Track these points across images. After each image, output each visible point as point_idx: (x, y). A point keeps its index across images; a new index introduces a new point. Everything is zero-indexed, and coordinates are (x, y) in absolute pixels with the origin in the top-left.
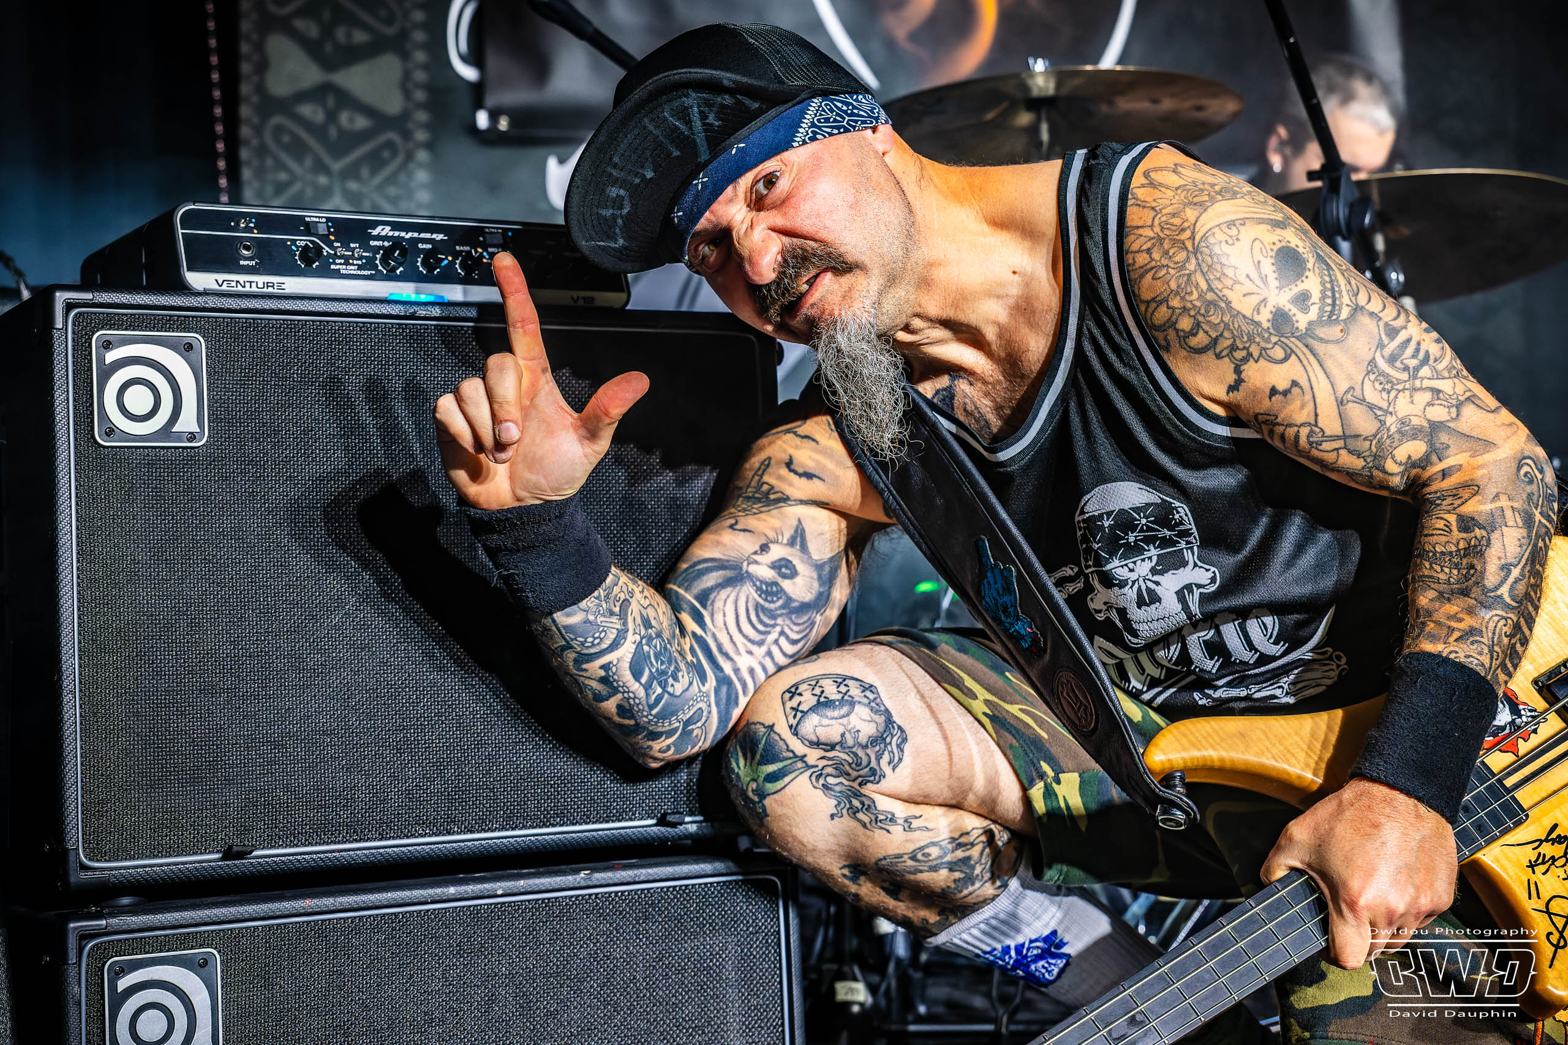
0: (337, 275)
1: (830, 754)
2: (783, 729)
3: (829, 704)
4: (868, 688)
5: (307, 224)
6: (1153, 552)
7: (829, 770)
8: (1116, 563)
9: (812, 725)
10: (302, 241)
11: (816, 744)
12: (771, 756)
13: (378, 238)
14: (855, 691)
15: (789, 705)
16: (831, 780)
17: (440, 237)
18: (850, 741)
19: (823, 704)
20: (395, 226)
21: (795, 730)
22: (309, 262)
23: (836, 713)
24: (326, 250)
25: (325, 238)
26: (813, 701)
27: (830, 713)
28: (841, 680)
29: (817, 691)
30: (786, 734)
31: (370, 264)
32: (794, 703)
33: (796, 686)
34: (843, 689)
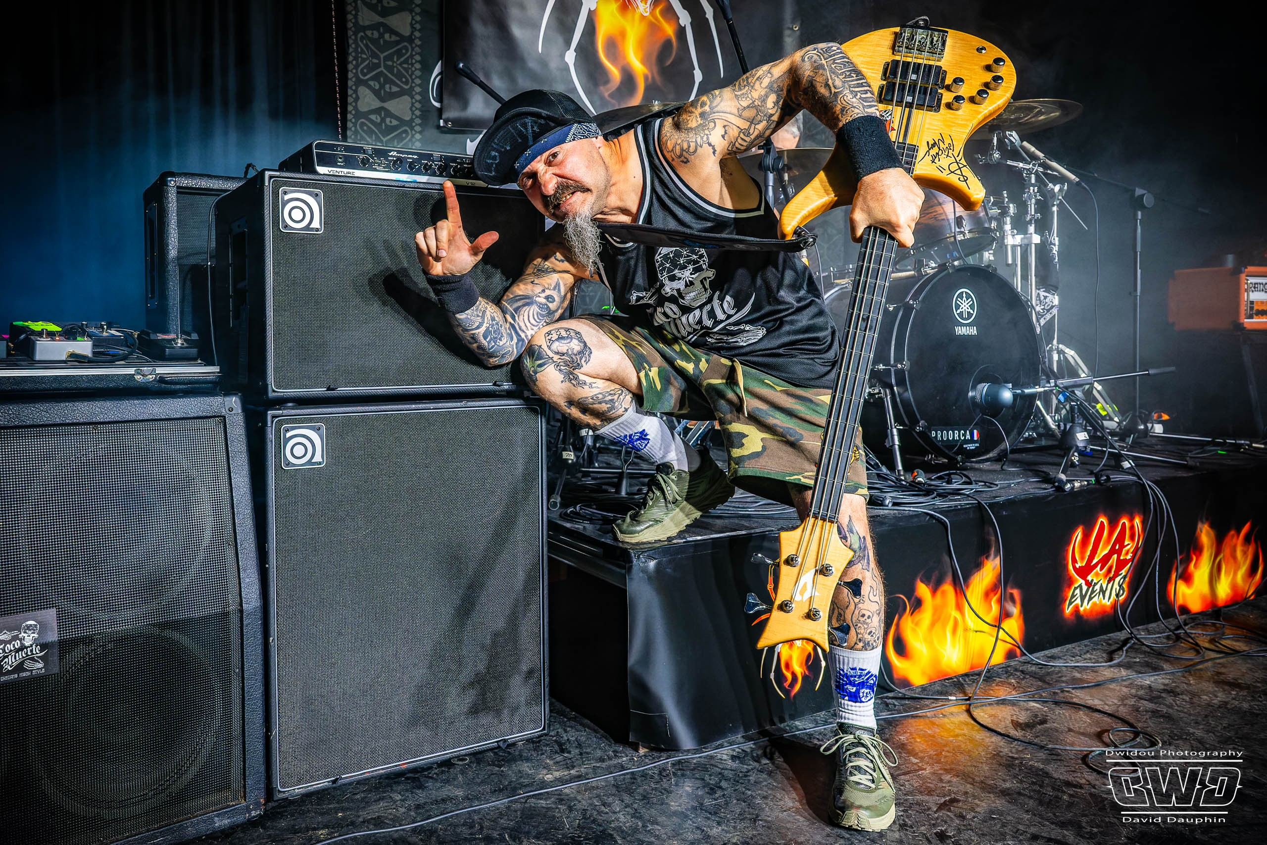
0: (375, 170)
1: (562, 357)
2: (545, 347)
3: (563, 338)
4: (577, 333)
5: (364, 150)
6: (691, 267)
7: (562, 364)
8: (676, 271)
9: (556, 346)
10: (362, 156)
11: (557, 353)
12: (539, 357)
13: (392, 156)
14: (573, 334)
15: (547, 338)
16: (562, 367)
17: (416, 157)
18: (570, 353)
19: (560, 338)
20: (398, 152)
21: (549, 347)
22: (364, 165)
23: (565, 342)
24: (371, 160)
25: (371, 156)
26: (557, 337)
27: (563, 342)
28: (567, 330)
29: (558, 333)
30: (546, 349)
31: (388, 166)
32: (549, 337)
33: (550, 331)
34: (568, 333)
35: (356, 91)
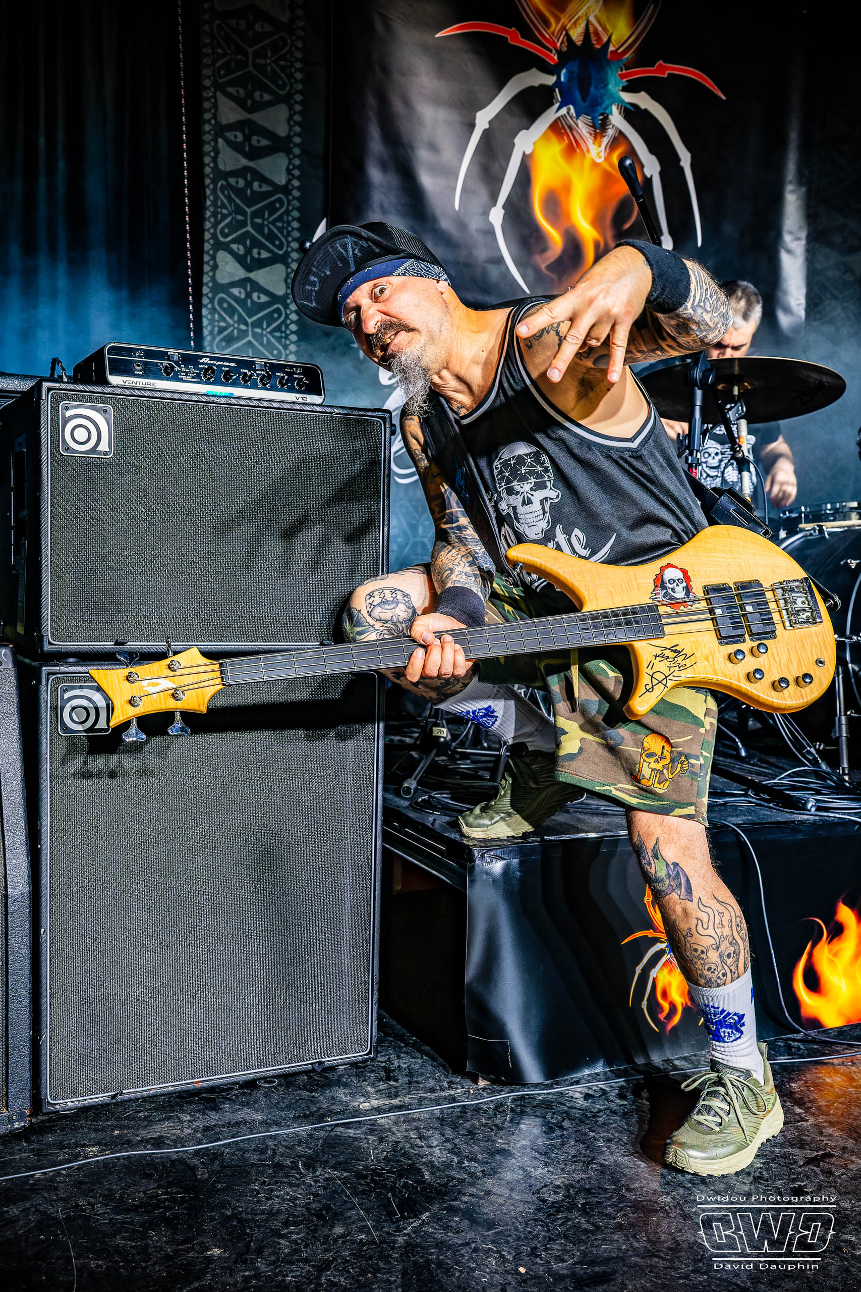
1: (386, 625)
2: (364, 612)
4: (405, 595)
7: (385, 632)
9: (377, 612)
11: (379, 620)
12: (359, 624)
14: (399, 596)
18: (395, 620)
21: (370, 613)
28: (392, 589)
30: (366, 615)
33: (373, 592)
34: (393, 595)
35: (213, 258)
